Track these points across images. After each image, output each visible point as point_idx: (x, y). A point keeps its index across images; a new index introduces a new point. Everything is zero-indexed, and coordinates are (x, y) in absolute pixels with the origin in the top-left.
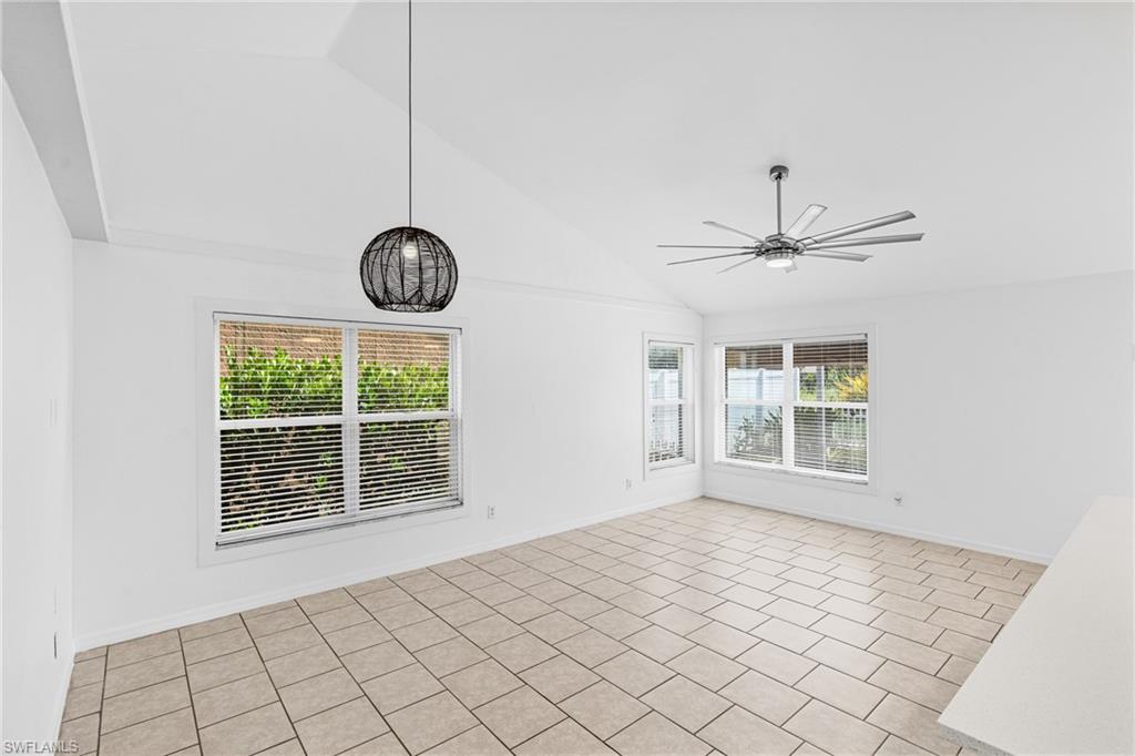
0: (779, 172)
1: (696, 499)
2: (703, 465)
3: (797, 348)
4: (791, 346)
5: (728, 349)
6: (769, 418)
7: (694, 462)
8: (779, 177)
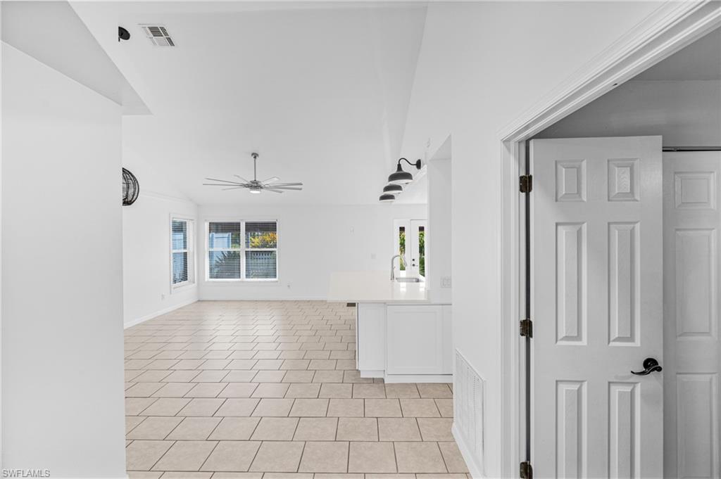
0: (255, 155)
1: (196, 302)
2: (198, 284)
3: (247, 224)
4: (244, 223)
5: (210, 223)
6: (218, 260)
7: (194, 282)
8: (255, 157)
